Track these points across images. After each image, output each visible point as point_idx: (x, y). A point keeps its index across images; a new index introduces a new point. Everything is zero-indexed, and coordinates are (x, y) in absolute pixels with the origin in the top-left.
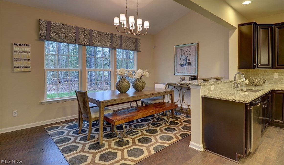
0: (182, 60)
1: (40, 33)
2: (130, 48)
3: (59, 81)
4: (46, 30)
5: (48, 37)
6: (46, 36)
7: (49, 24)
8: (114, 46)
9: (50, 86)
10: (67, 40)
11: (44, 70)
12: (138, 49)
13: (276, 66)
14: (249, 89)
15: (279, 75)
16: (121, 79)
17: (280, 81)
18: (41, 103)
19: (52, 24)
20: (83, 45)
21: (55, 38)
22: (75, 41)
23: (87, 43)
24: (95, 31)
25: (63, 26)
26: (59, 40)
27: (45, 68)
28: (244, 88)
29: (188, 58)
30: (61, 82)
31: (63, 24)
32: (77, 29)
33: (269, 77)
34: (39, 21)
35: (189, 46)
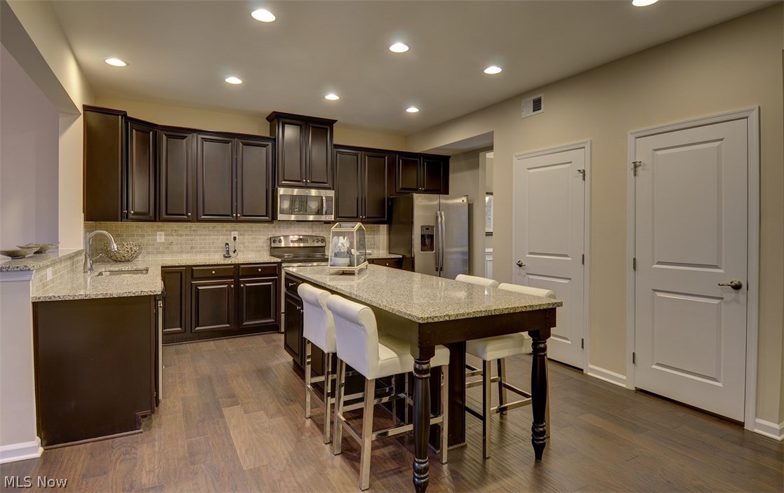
13: (164, 216)
14: (117, 269)
15: (166, 235)
17: (167, 248)
28: (103, 270)
33: (145, 241)
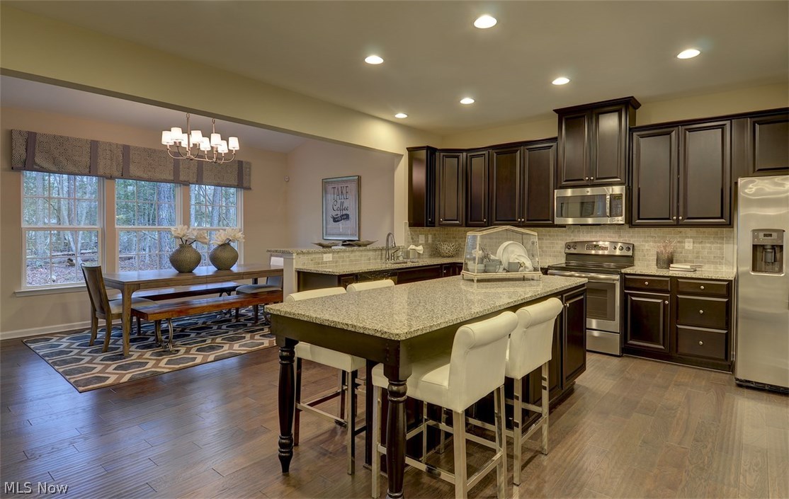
0: (335, 208)
1: (12, 155)
2: (222, 183)
3: (69, 259)
4: (26, 149)
5: (29, 164)
6: (25, 163)
7: (31, 139)
8: (182, 178)
9: (41, 274)
10: (71, 168)
11: (20, 229)
12: (245, 185)
16: (182, 246)
18: (15, 293)
19: (38, 137)
20: (107, 178)
21: (45, 165)
22: (88, 170)
23: (116, 174)
24: (136, 149)
25: (61, 141)
26: (54, 169)
27: (24, 225)
29: (345, 205)
30: (74, 261)
31: (61, 137)
32: (94, 145)
34: (11, 131)
35: (347, 181)
